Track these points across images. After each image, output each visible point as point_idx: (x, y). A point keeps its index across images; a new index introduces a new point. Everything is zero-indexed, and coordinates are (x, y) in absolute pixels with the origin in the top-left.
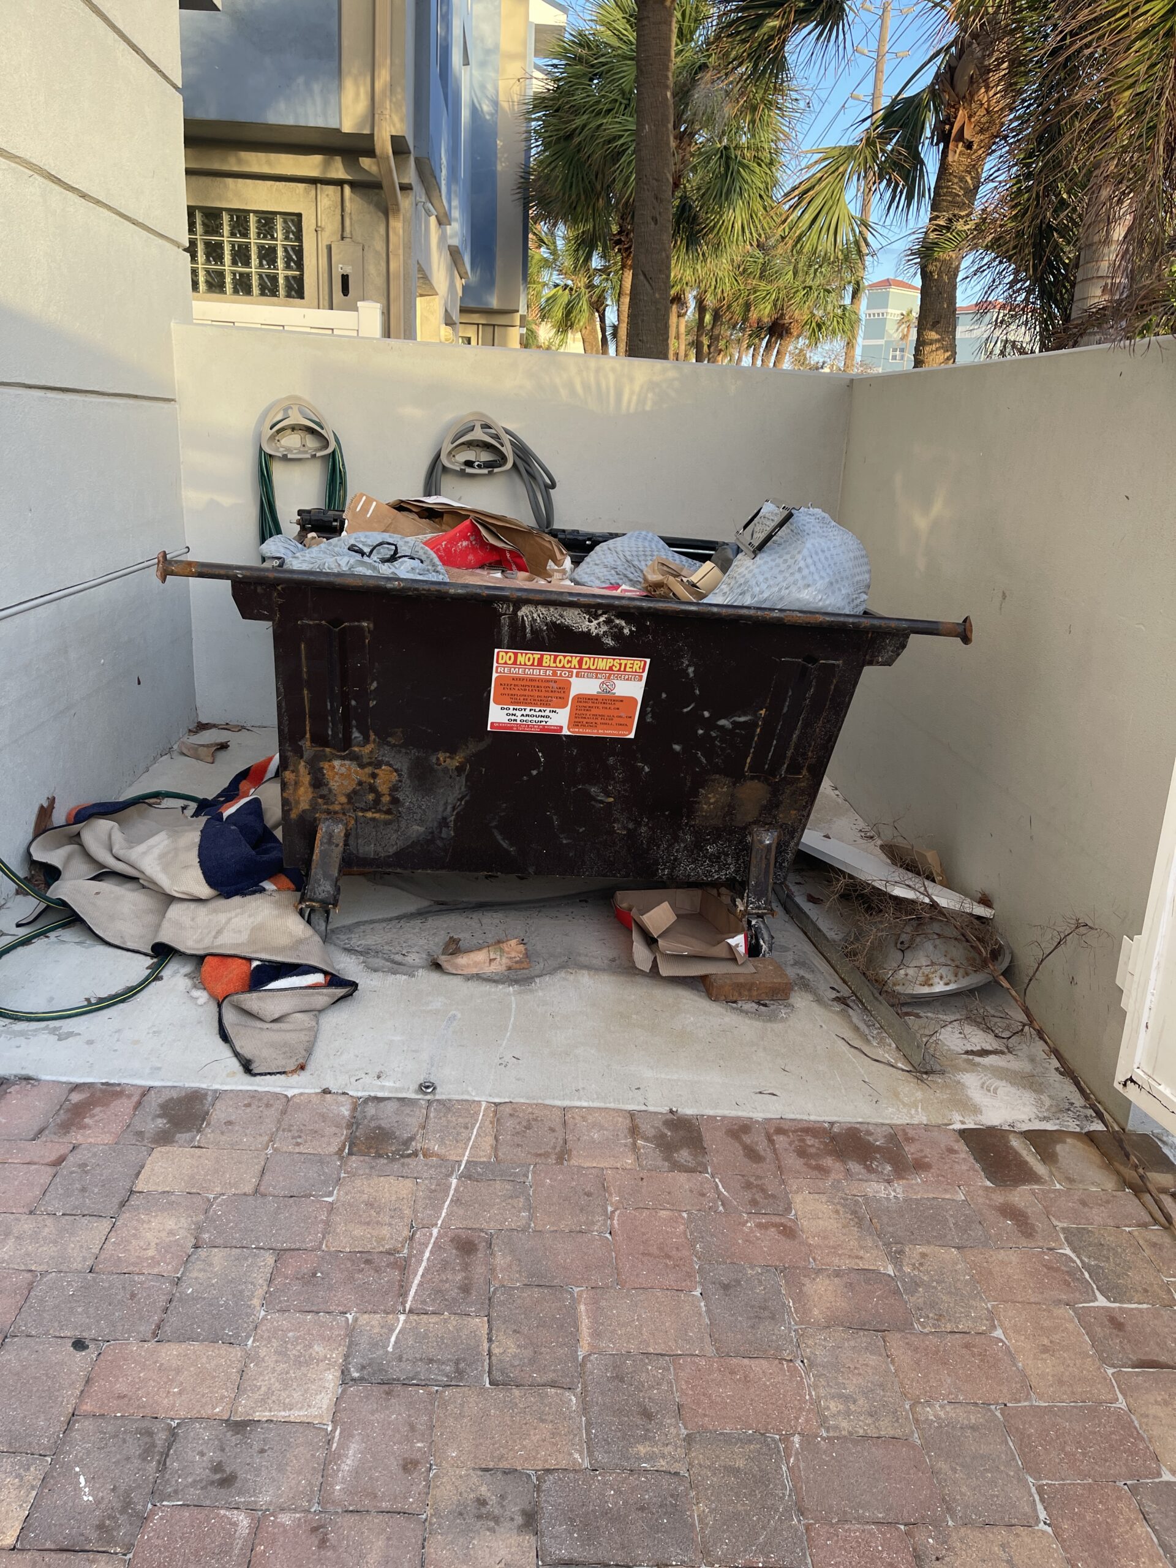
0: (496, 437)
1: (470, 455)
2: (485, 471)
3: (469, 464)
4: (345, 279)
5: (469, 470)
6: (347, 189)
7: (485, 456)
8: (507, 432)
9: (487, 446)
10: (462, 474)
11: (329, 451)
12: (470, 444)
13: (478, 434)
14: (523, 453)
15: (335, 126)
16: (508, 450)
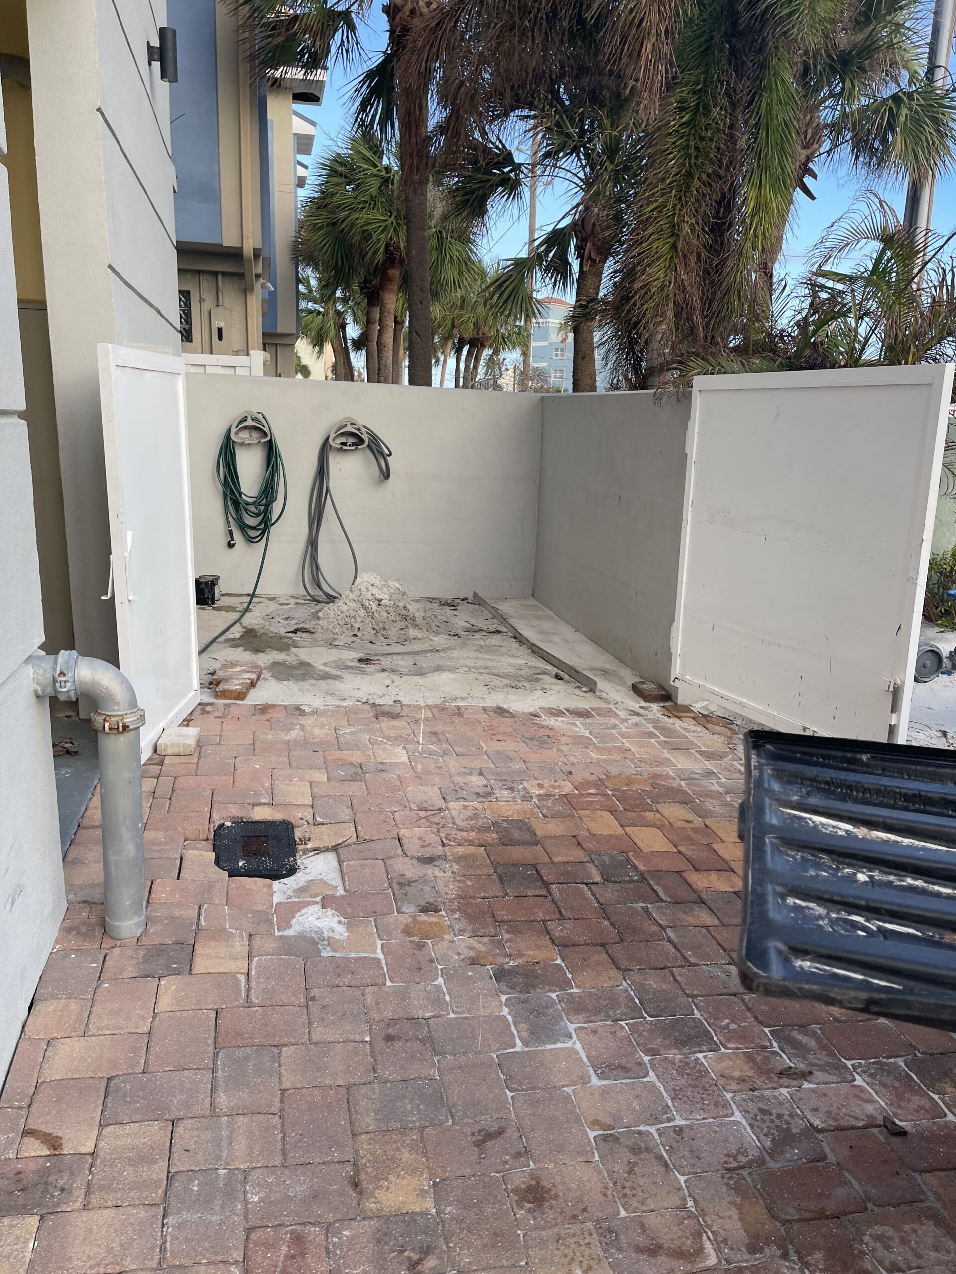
0: (359, 430)
1: (343, 440)
2: (353, 448)
3: (342, 444)
4: (220, 331)
5: (344, 448)
6: (220, 277)
7: (351, 440)
8: (365, 427)
9: (352, 435)
10: (340, 450)
11: (268, 439)
12: (343, 434)
13: (349, 429)
14: (375, 440)
15: (220, 243)
16: (365, 437)
